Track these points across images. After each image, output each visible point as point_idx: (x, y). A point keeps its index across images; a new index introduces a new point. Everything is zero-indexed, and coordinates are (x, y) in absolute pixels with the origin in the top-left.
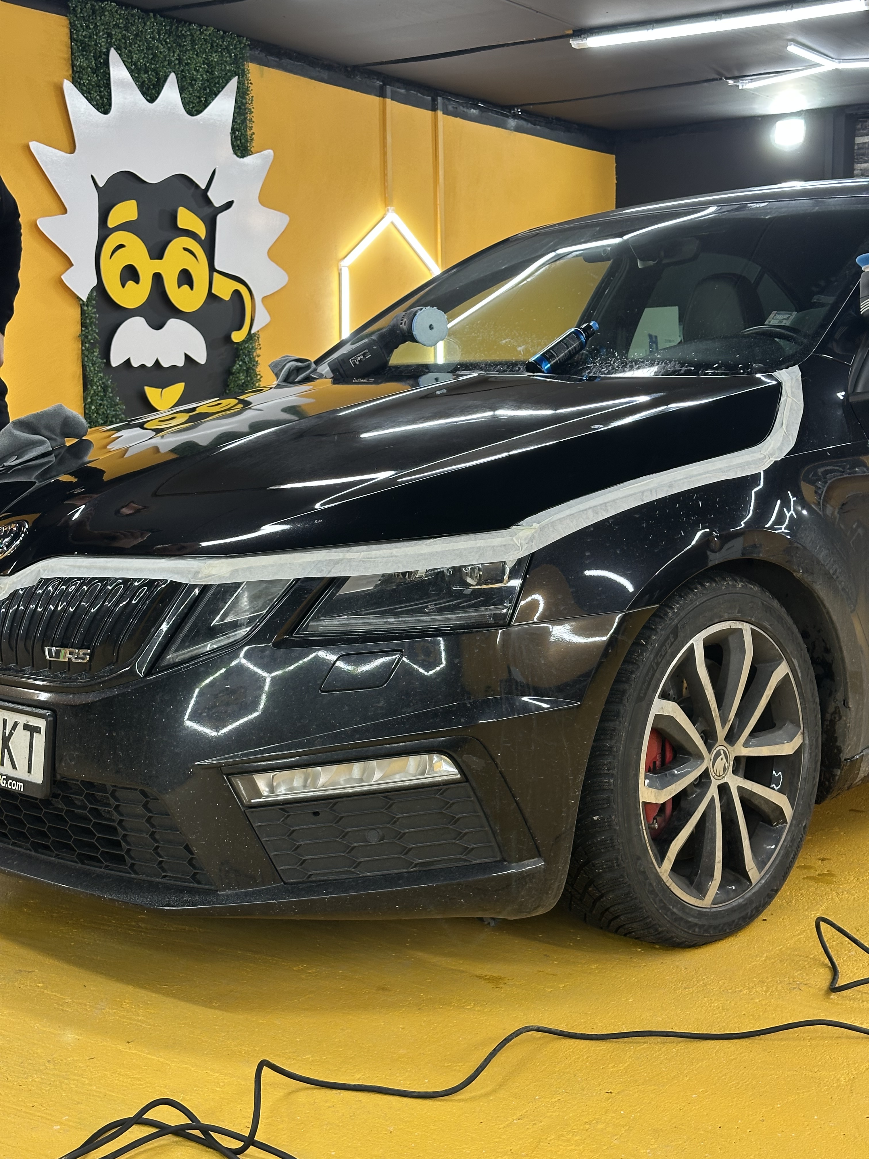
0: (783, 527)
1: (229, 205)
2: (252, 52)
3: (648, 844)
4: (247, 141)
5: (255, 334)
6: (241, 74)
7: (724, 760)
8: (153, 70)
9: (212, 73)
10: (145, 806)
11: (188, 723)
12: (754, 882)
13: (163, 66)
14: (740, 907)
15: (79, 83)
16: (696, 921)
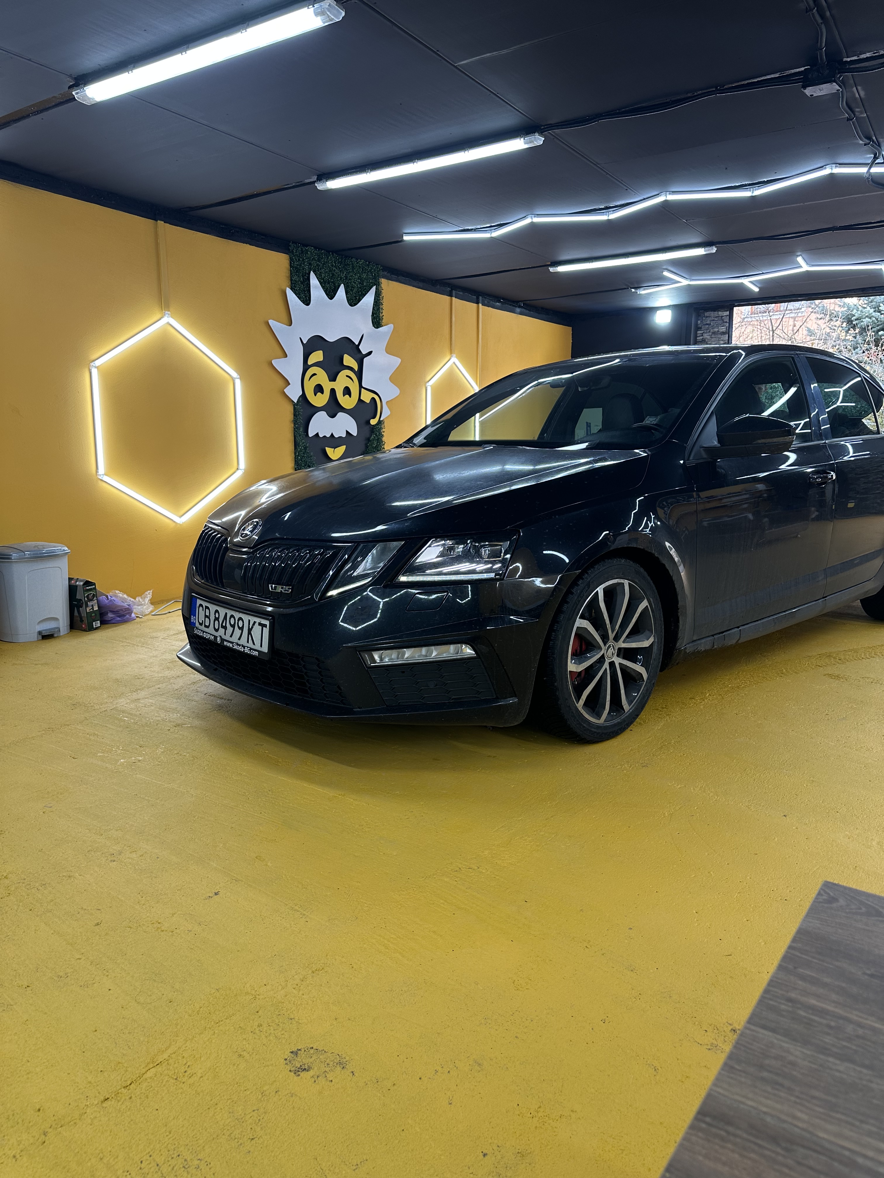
0: (648, 530)
1: (370, 353)
2: (384, 273)
3: (572, 692)
4: (380, 319)
5: (382, 421)
6: (378, 285)
7: (613, 650)
8: (332, 282)
9: (363, 284)
10: (318, 665)
11: (341, 623)
12: (626, 711)
13: (338, 280)
14: (619, 723)
15: (295, 289)
16: (595, 730)
